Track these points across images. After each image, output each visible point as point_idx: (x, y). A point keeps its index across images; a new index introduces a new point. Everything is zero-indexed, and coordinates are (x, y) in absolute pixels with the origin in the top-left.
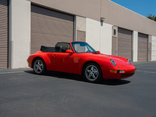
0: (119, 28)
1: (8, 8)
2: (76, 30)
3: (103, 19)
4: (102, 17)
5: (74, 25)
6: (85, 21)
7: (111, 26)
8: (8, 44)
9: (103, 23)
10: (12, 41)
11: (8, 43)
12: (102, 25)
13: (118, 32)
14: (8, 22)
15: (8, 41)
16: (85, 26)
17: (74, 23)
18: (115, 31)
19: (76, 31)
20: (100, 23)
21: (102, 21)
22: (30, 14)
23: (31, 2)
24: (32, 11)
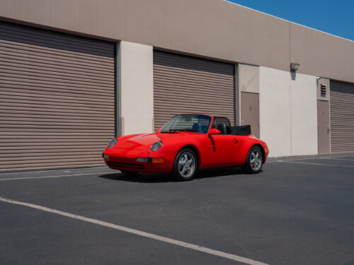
0: (332, 81)
1: (115, 60)
2: (240, 90)
3: (296, 67)
4: (293, 62)
5: (234, 82)
6: (258, 73)
7: (314, 78)
8: (116, 123)
9: (297, 74)
10: (122, 116)
11: (116, 120)
12: (293, 78)
13: (331, 89)
14: (115, 84)
15: (116, 118)
16: (259, 83)
17: (234, 78)
18: (323, 88)
19: (240, 93)
20: (288, 74)
21: (293, 71)
22: (152, 68)
23: (154, 47)
24: (155, 62)
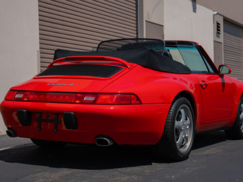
2: (145, 19)
9: (198, 6)
12: (195, 10)
13: (224, 31)
19: (145, 22)
20: (190, 4)
